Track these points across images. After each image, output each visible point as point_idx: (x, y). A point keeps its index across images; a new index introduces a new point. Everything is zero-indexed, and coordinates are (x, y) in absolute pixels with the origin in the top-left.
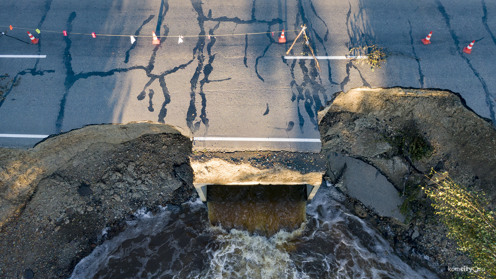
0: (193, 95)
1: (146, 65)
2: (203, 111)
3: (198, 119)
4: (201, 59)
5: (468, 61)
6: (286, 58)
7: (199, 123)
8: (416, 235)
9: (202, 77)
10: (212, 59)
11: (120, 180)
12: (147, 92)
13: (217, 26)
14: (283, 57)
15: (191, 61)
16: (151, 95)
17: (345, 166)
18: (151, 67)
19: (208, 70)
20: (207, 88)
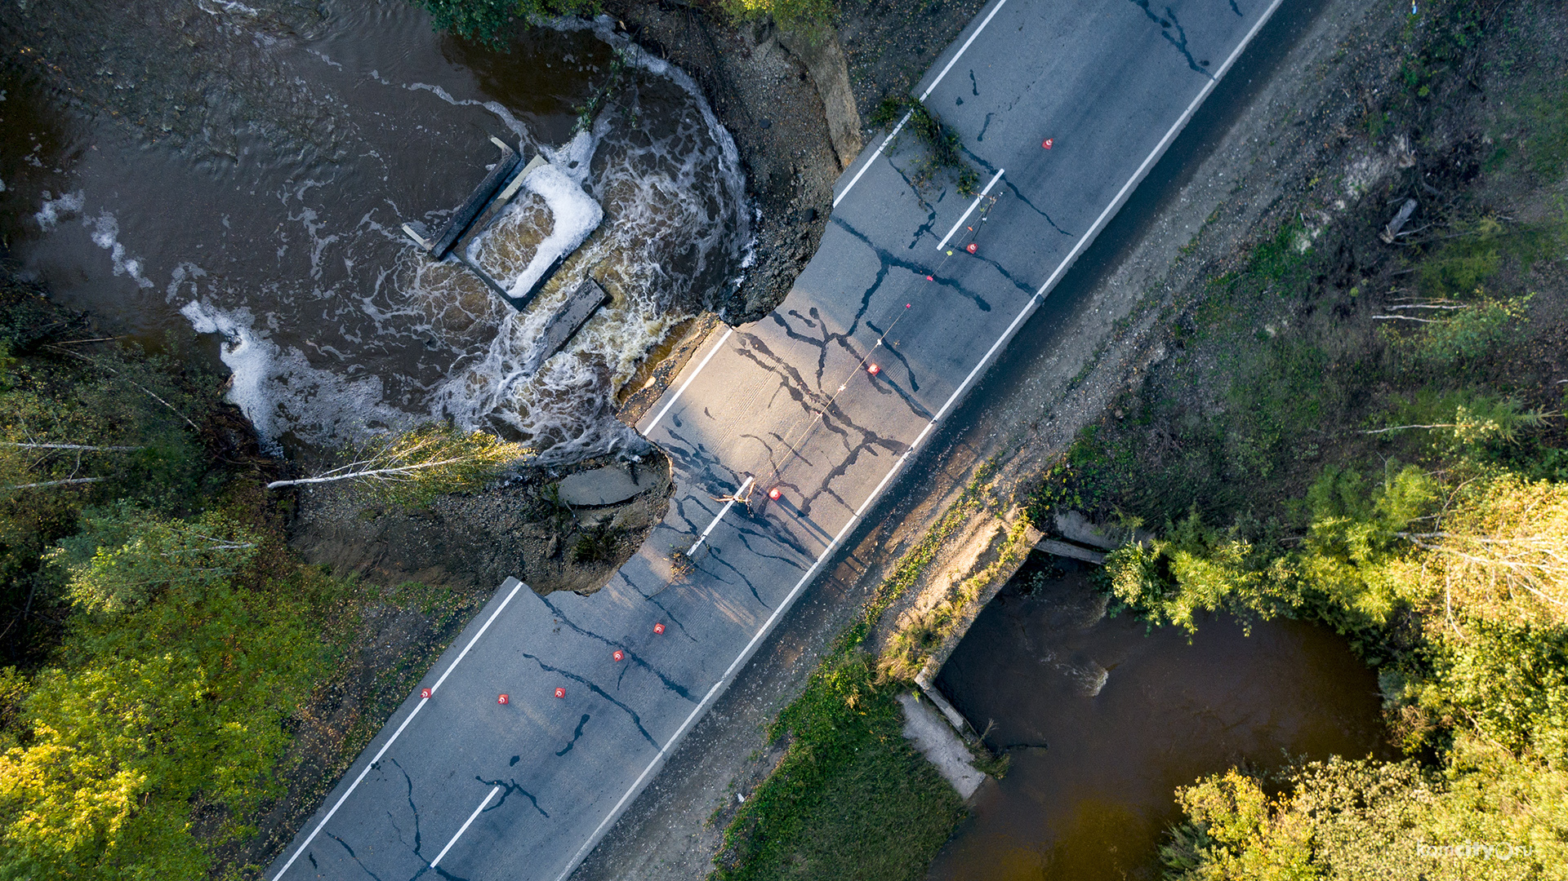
0: (779, 360)
1: (850, 340)
2: (754, 357)
3: (749, 347)
4: (816, 397)
5: (608, 642)
7: (744, 345)
9: (793, 382)
10: (807, 407)
12: (814, 321)
13: (847, 445)
15: (820, 386)
16: (809, 322)
17: (636, 483)
18: (842, 342)
19: (796, 395)
20: (775, 379)
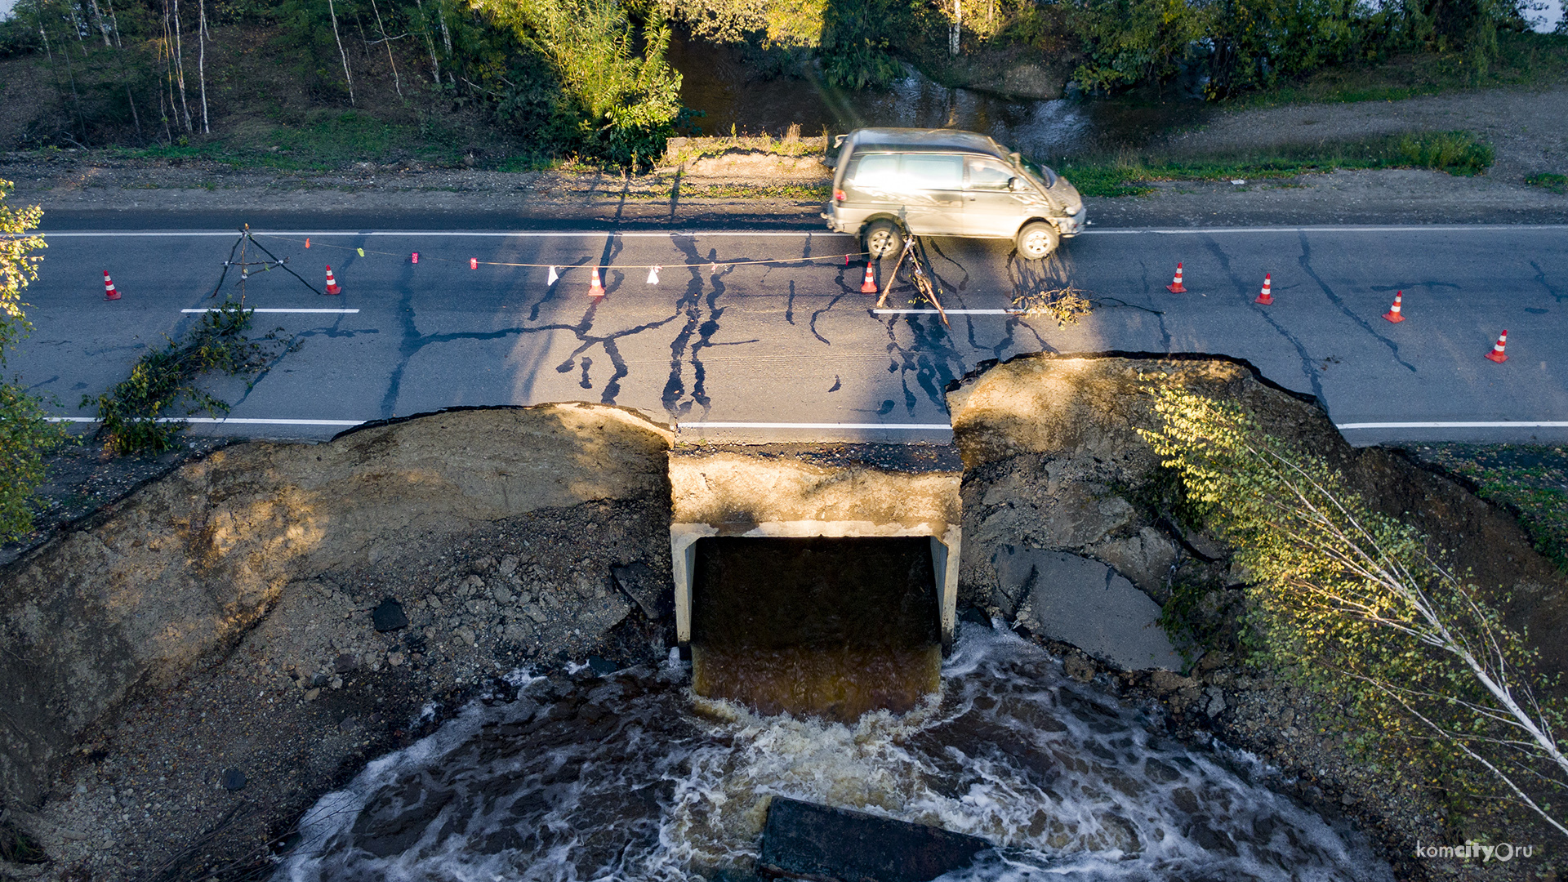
0: (676, 365)
1: (575, 322)
2: (699, 387)
3: (687, 397)
4: (693, 316)
5: (1265, 315)
6: (875, 311)
7: (688, 405)
8: (1216, 706)
9: (696, 338)
10: (716, 314)
11: (479, 596)
12: (578, 361)
13: (731, 269)
14: (870, 312)
15: (673, 318)
16: (586, 365)
17: (1034, 572)
18: (586, 325)
19: (709, 329)
20: (703, 355)
